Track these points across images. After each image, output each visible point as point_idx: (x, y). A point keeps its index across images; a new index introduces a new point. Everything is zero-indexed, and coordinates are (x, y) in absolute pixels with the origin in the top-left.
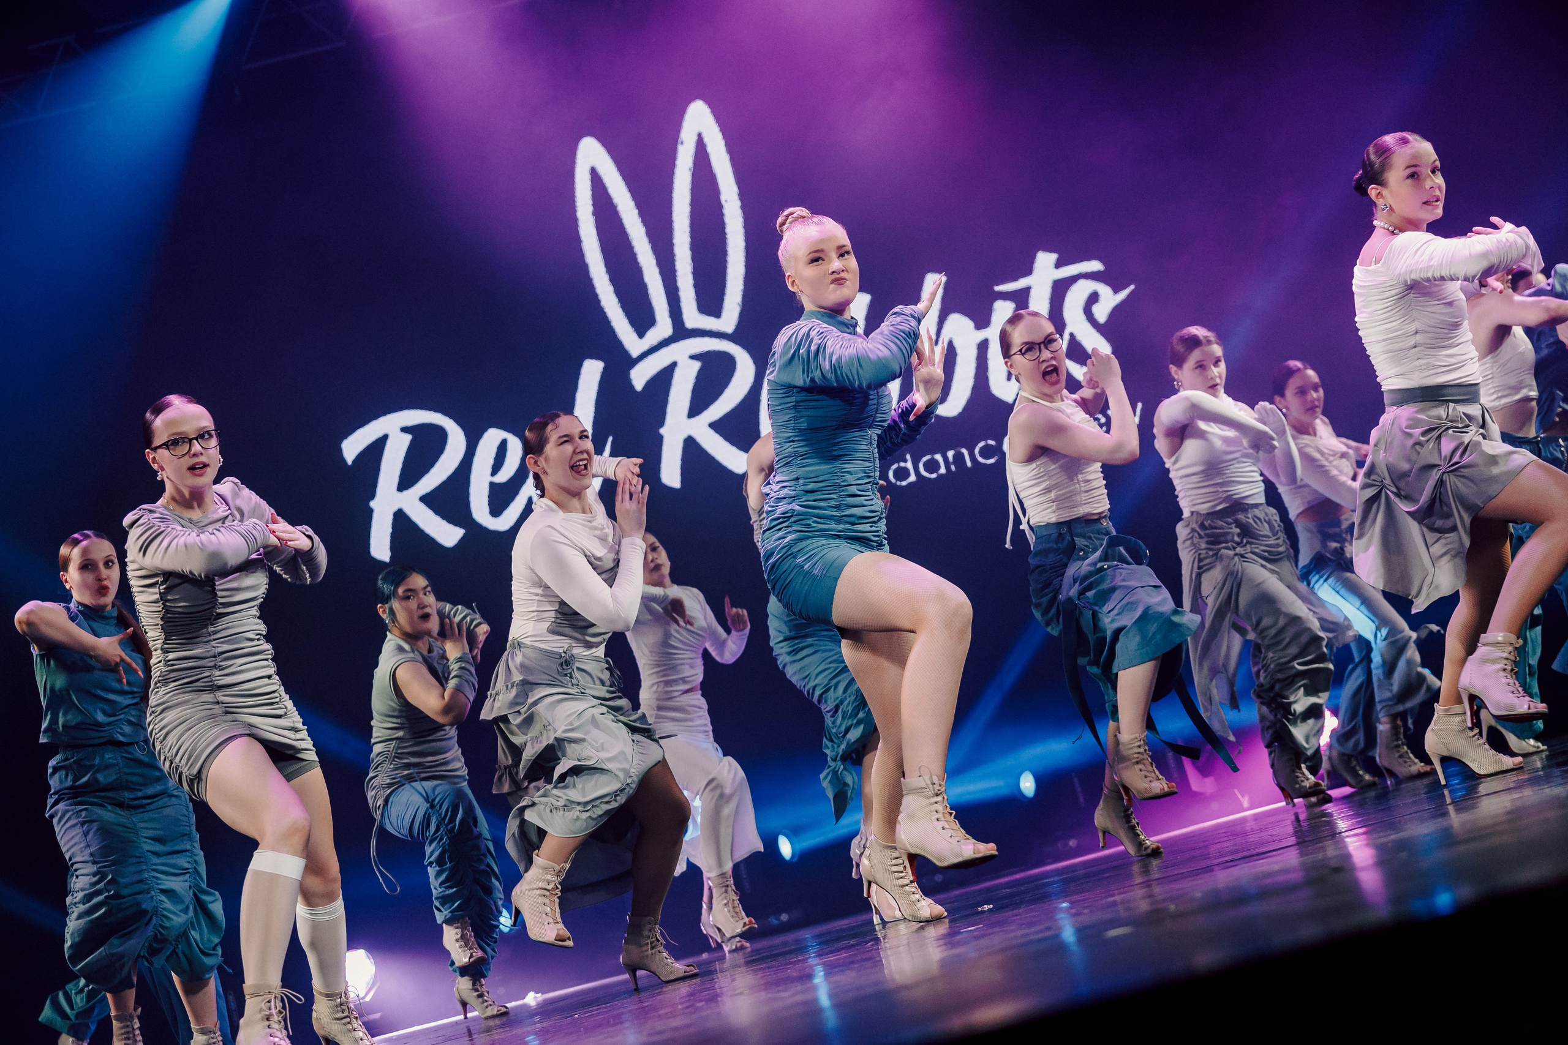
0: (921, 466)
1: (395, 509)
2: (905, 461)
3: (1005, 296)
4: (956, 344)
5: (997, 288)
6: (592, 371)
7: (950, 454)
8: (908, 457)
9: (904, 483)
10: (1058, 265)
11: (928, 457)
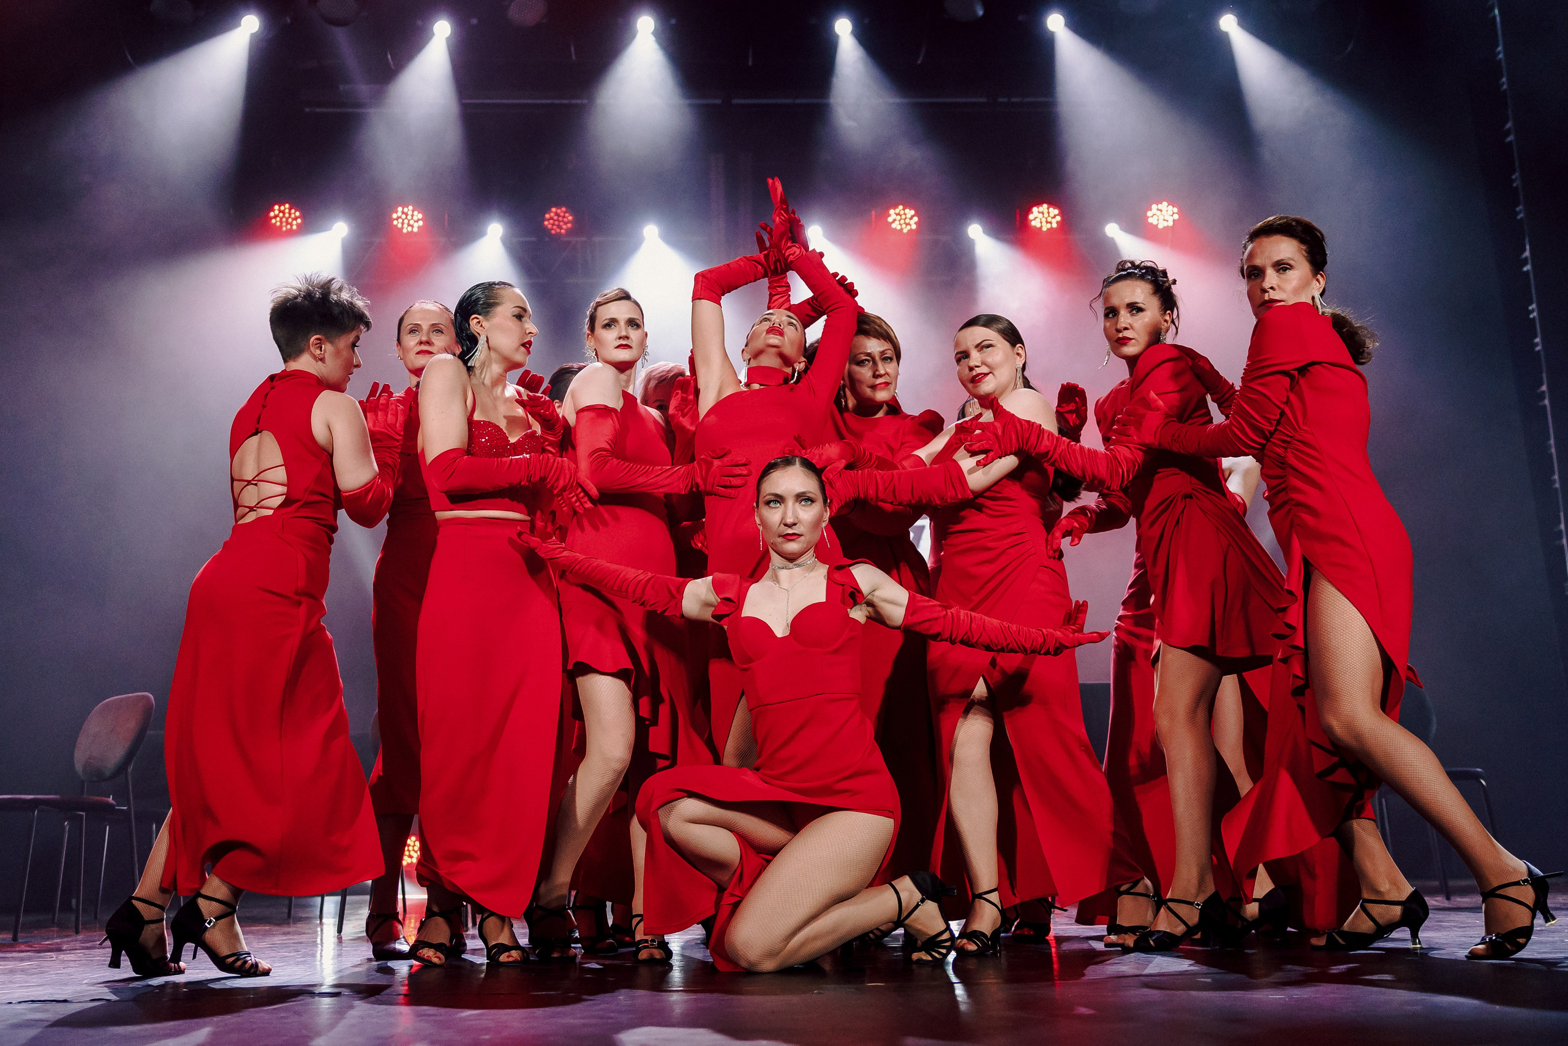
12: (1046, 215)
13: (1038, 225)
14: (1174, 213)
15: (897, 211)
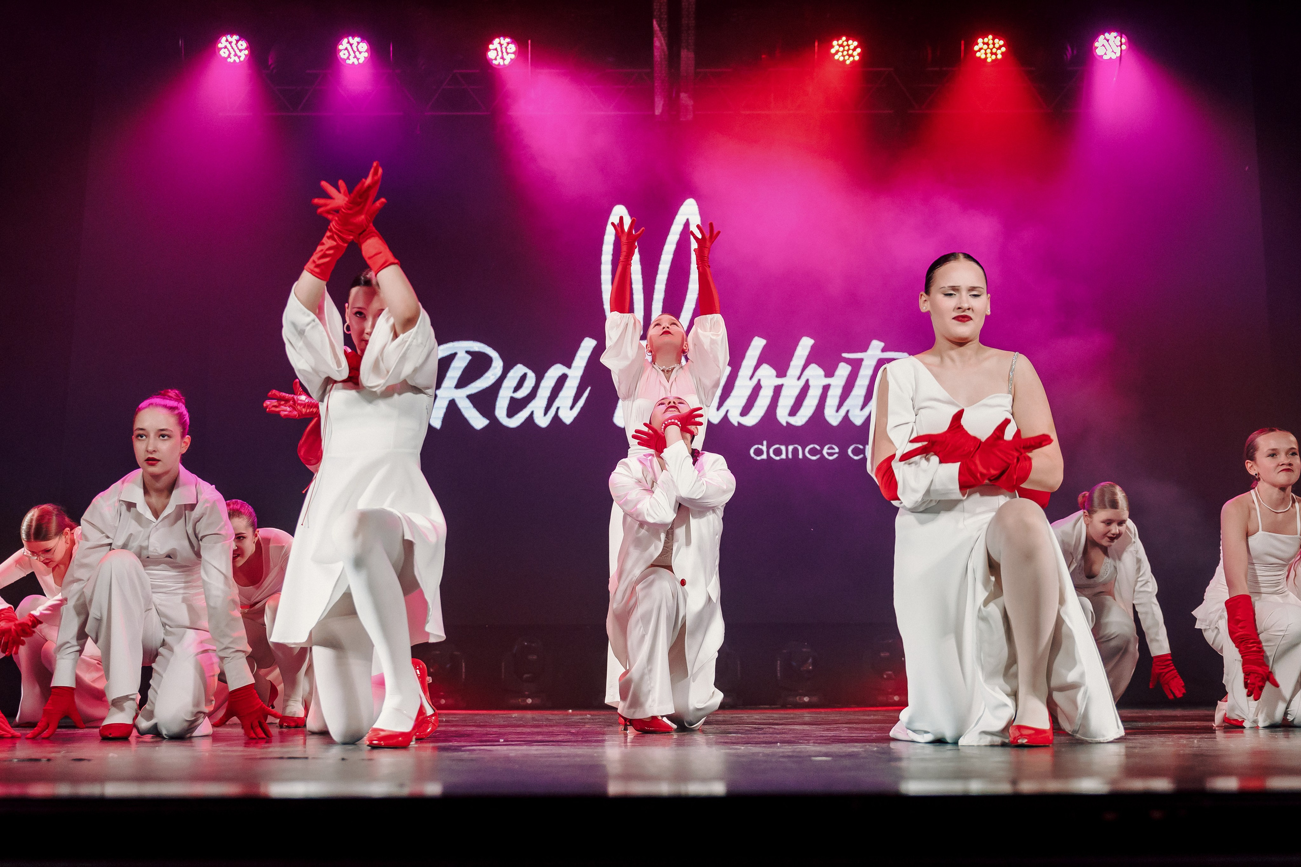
0: (771, 451)
1: (451, 399)
2: (762, 445)
3: (848, 361)
4: (811, 383)
5: (845, 355)
6: (588, 345)
7: (791, 448)
8: (765, 443)
9: (759, 458)
10: (883, 350)
11: (777, 446)
12: (991, 46)
13: (983, 57)
14: (1121, 44)
15: (840, 42)
